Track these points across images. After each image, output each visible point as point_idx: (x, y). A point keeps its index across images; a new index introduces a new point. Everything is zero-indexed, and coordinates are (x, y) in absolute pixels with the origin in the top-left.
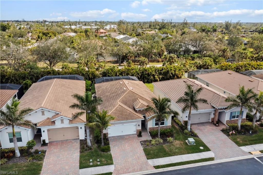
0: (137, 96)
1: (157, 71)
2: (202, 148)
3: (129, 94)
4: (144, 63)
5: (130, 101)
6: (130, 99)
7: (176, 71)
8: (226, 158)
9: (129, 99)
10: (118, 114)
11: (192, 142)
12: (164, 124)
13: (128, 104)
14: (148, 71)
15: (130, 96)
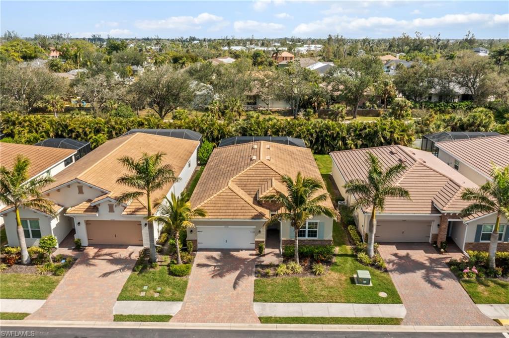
0: (272, 173)
1: (352, 130)
2: (383, 295)
3: (256, 168)
4: (337, 115)
5: (254, 183)
6: (257, 178)
7: (394, 133)
8: (433, 323)
9: (253, 178)
10: (220, 205)
11: (365, 280)
12: (316, 236)
13: (248, 188)
14: (332, 130)
15: (257, 173)
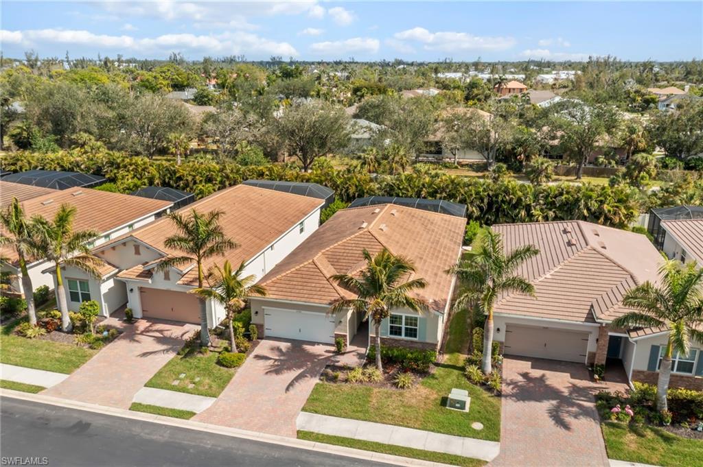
0: (378, 247)
2: (477, 426)
3: (359, 239)
5: (350, 258)
6: (356, 252)
9: (351, 252)
10: (294, 283)
11: (458, 403)
12: (415, 336)
13: (340, 264)
14: (513, 194)
15: (358, 245)
